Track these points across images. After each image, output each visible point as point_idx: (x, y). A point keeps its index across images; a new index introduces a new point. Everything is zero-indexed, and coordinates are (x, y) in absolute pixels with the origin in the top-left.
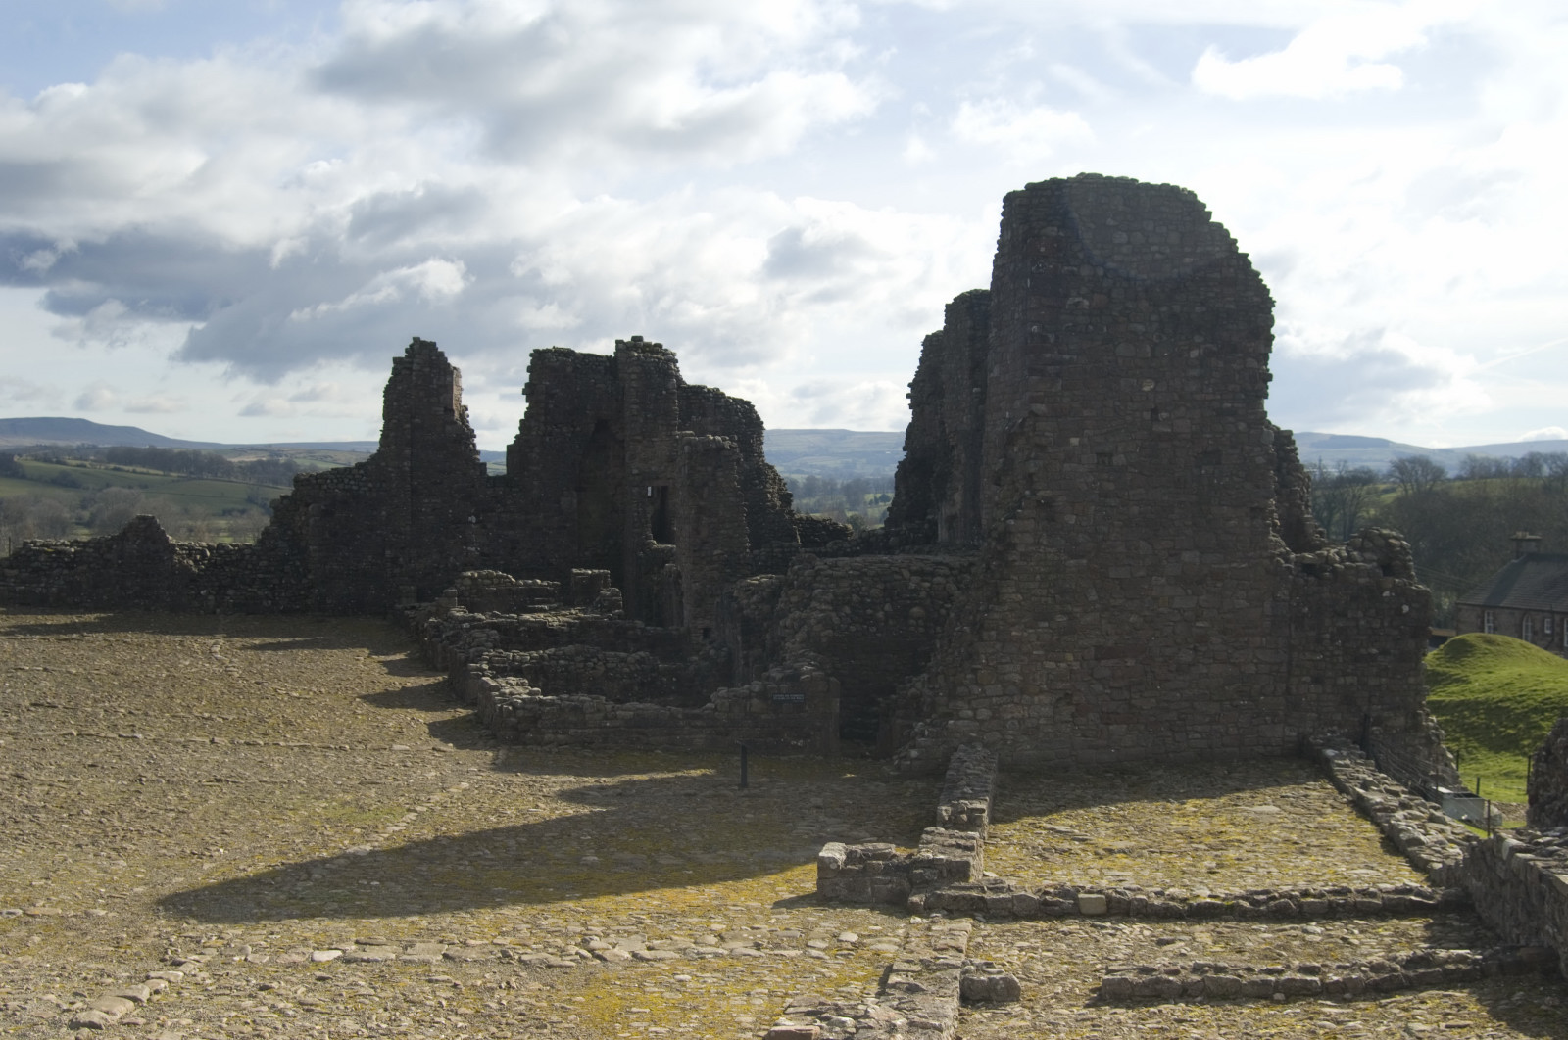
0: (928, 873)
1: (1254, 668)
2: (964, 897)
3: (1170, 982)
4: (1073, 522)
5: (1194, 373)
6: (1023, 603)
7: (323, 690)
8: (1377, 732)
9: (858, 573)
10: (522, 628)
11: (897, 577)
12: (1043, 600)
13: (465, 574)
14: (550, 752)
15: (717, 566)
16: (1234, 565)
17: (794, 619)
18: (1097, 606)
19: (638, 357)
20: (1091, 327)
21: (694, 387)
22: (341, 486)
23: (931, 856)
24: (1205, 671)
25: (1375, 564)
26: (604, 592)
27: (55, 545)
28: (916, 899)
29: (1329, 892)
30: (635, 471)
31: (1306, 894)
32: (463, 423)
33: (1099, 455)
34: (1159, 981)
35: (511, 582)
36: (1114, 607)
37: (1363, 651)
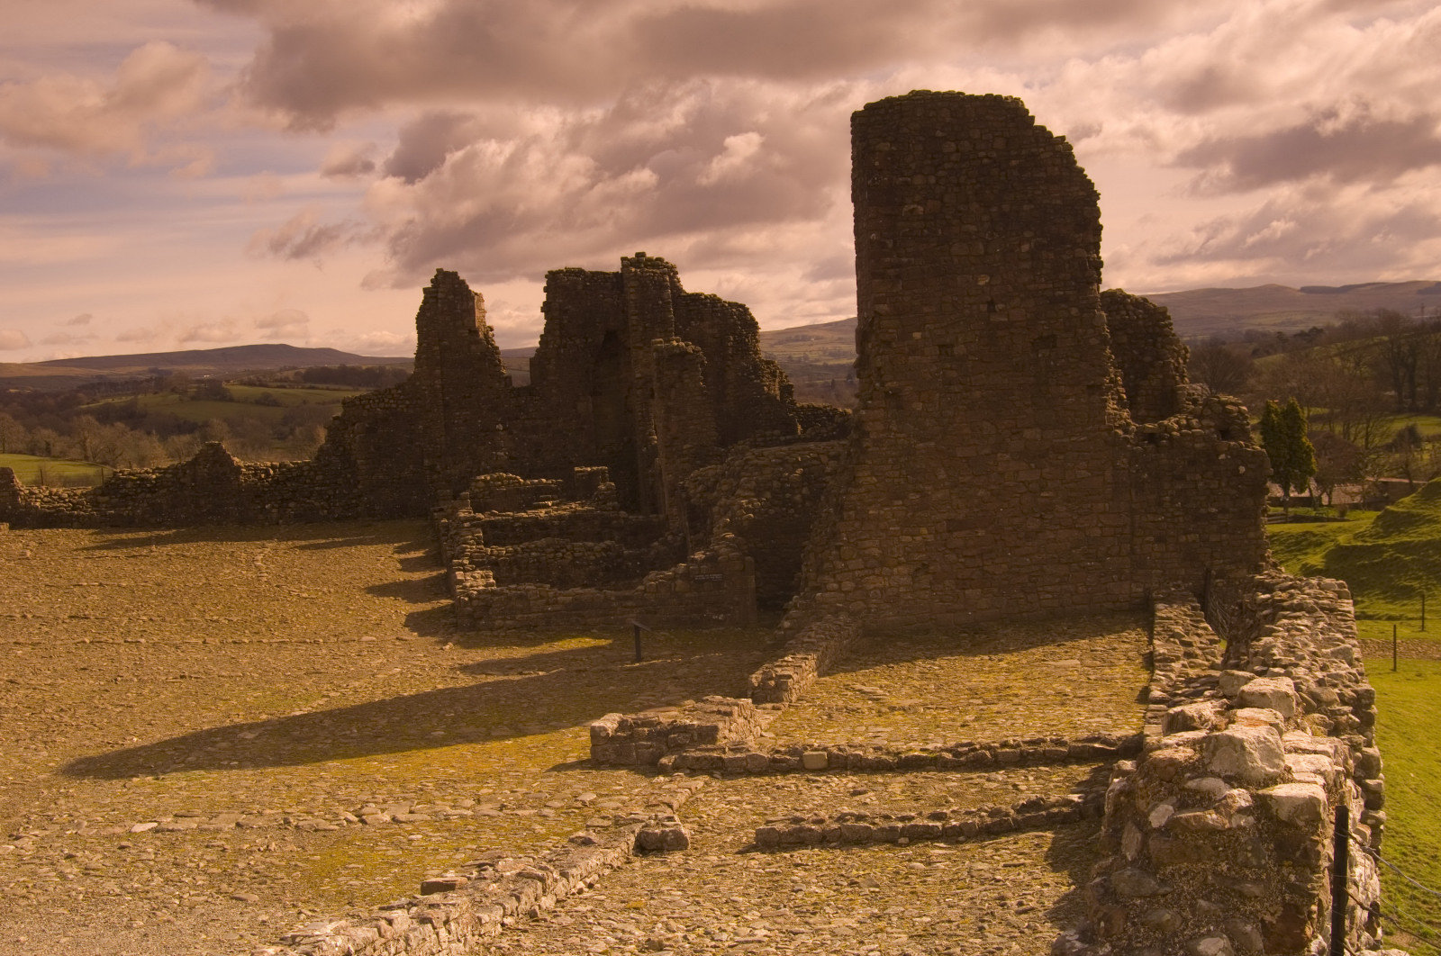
0: (680, 738)
1: (1099, 531)
2: (705, 758)
3: (811, 830)
4: (920, 409)
5: (1026, 265)
6: (878, 485)
7: (332, 590)
8: (1220, 585)
9: (780, 461)
10: (517, 525)
11: (815, 462)
12: (896, 480)
13: (478, 478)
14: (497, 636)
15: (687, 458)
16: (1074, 439)
17: (720, 506)
18: (947, 484)
19: (636, 272)
20: (926, 231)
21: (693, 295)
22: (382, 405)
23: (688, 722)
24: (1052, 536)
25: (1212, 430)
26: (602, 487)
27: (140, 473)
28: (664, 760)
29: (1025, 742)
30: (638, 375)
31: (1005, 745)
32: (488, 342)
33: (941, 346)
34: (801, 830)
35: (519, 482)
36: (962, 483)
37: (1203, 511)
